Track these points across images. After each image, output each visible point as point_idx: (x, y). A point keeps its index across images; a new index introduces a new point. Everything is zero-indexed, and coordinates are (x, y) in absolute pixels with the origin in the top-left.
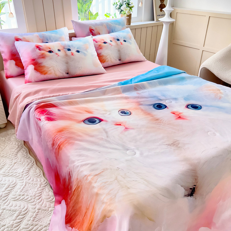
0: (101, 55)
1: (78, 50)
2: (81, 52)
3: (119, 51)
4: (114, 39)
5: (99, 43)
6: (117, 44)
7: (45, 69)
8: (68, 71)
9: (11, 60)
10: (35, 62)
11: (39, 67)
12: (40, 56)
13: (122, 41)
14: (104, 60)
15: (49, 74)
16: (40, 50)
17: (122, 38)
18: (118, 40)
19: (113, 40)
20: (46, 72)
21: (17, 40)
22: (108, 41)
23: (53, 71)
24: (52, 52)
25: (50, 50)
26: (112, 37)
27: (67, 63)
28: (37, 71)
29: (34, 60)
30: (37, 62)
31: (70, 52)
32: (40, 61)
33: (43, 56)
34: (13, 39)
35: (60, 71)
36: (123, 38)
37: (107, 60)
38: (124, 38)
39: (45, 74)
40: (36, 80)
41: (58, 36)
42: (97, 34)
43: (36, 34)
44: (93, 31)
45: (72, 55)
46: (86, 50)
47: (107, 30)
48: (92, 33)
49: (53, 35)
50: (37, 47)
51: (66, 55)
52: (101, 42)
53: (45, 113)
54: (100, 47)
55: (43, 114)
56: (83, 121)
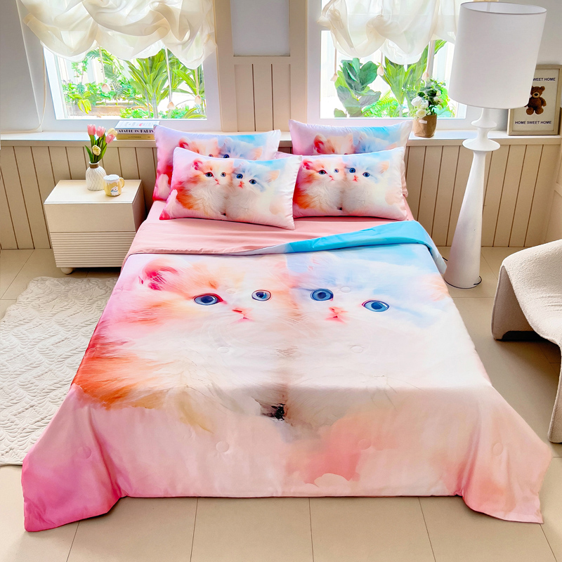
0: (304, 194)
1: (256, 179)
2: (258, 183)
3: (343, 192)
4: (345, 167)
5: (311, 171)
6: (346, 180)
7: (191, 201)
8: (225, 210)
9: (164, 174)
10: (181, 187)
11: (184, 195)
13: (359, 174)
14: (307, 204)
15: (196, 210)
16: (196, 169)
17: (363, 167)
18: (353, 170)
19: (342, 170)
20: (191, 205)
21: (182, 145)
22: (330, 170)
23: (201, 205)
24: (212, 175)
25: (210, 171)
26: (345, 163)
27: (226, 198)
28: (179, 201)
29: (181, 183)
30: (184, 187)
31: (240, 180)
32: (188, 186)
33: (195, 180)
34: (177, 143)
35: (213, 208)
36: (365, 168)
37: (312, 205)
38: (367, 169)
39: (190, 208)
40: (177, 214)
41: (251, 146)
42: (329, 150)
43: (216, 139)
44: (321, 145)
45: (241, 186)
46: (269, 181)
47: (352, 146)
48: (319, 147)
49: (243, 143)
50: (196, 163)
51: (231, 184)
52: (315, 170)
53: (154, 277)
54: (309, 179)
55: (151, 277)
56: (195, 298)
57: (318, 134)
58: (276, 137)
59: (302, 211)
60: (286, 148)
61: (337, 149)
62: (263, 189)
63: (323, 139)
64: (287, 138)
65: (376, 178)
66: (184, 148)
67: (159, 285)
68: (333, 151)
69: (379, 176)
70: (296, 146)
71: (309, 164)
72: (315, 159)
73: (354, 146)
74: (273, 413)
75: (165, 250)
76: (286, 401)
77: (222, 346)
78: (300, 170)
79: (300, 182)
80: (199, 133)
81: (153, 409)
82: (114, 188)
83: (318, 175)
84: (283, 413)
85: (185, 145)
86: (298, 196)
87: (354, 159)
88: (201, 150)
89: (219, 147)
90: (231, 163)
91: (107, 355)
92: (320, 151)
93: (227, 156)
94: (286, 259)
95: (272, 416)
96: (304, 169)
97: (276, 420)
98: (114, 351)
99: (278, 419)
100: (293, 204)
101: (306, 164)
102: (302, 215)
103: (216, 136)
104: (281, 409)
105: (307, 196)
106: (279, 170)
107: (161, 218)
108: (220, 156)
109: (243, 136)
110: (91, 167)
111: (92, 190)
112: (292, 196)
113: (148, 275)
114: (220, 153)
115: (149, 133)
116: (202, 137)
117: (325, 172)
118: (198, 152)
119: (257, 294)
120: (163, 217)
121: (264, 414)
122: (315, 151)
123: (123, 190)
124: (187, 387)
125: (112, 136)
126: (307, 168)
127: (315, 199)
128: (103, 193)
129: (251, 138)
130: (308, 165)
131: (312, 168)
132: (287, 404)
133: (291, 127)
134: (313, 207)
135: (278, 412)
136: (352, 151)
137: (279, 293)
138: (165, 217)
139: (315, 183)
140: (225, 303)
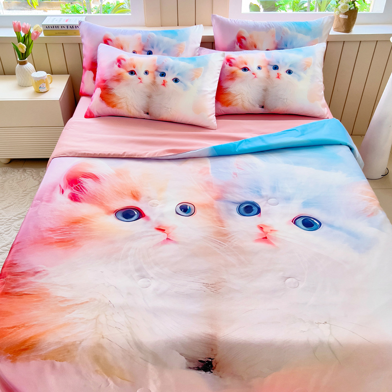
0: (226, 92)
2: (181, 82)
4: (269, 64)
5: (234, 68)
6: (269, 77)
7: (114, 99)
9: (90, 70)
10: (104, 85)
11: (107, 94)
12: (114, 76)
13: (282, 71)
14: (230, 102)
15: (119, 108)
17: (286, 64)
18: (276, 68)
19: (265, 67)
20: (114, 104)
21: (106, 41)
22: (253, 67)
24: (135, 74)
26: (268, 59)
28: (103, 100)
29: (104, 81)
30: (107, 86)
32: (112, 85)
33: (118, 79)
34: (101, 38)
36: (288, 65)
37: (234, 103)
39: (113, 106)
40: (101, 112)
41: (174, 41)
42: (252, 46)
43: (140, 35)
44: (243, 41)
45: (164, 85)
46: (192, 80)
47: (274, 42)
48: (241, 43)
49: (166, 39)
50: (119, 61)
51: (154, 83)
52: (238, 67)
53: (75, 186)
54: (232, 77)
55: (72, 186)
56: (116, 212)
57: (241, 29)
58: (199, 32)
59: (224, 109)
60: (208, 43)
61: (259, 45)
62: (186, 88)
63: (246, 34)
64: (210, 32)
65: (299, 76)
66: (108, 44)
67: (80, 195)
68: (255, 47)
69: (302, 74)
70: (218, 42)
71: (232, 60)
72: (238, 56)
73: (276, 41)
74: (200, 367)
75: (88, 154)
76: (216, 355)
77: (143, 277)
78: (223, 67)
79: (223, 79)
80: (122, 29)
81: (65, 363)
82: (41, 85)
83: (241, 72)
84: (212, 366)
85: (109, 42)
86: (221, 93)
87: (276, 55)
88: (125, 45)
89: (143, 43)
90: (154, 60)
91: (17, 290)
92: (243, 47)
93: (150, 53)
94: (209, 163)
95: (198, 369)
96: (227, 66)
97: (203, 373)
98: (24, 284)
99: (206, 371)
100: (216, 102)
101: (229, 60)
102: (223, 113)
103: (139, 32)
104: (210, 363)
105: (229, 94)
106: (203, 68)
107: (86, 117)
108: (143, 52)
109: (166, 32)
110: (20, 64)
111: (22, 86)
112: (214, 95)
113: (69, 184)
114: (143, 50)
115: (75, 29)
116: (125, 33)
117: (248, 70)
118: (122, 48)
119: (181, 208)
120: (88, 115)
121: (190, 368)
122: (237, 47)
123: (51, 86)
124: (103, 338)
125: (37, 33)
126: (230, 65)
127: (237, 97)
128: (32, 89)
129: (174, 34)
130: (231, 62)
131: (235, 65)
132: (217, 358)
133: (214, 22)
134: (236, 105)
135: (206, 366)
136: (274, 46)
137: (204, 206)
138: (89, 115)
139: (237, 81)
140: (148, 219)
